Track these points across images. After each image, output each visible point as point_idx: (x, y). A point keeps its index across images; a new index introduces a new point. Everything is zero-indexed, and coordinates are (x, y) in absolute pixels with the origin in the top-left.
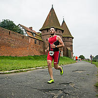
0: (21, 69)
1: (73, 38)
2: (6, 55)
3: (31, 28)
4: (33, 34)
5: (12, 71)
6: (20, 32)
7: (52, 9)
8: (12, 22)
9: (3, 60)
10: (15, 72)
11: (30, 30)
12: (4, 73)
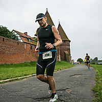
0: (16, 77)
1: (70, 41)
3: (26, 33)
4: (28, 39)
5: (7, 80)
6: (15, 38)
7: (47, 12)
8: (5, 28)
10: (10, 81)
11: (25, 36)
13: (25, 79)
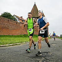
2: (6, 34)
3: (22, 17)
4: (23, 21)
6: (15, 20)
7: (35, 5)
8: (10, 14)
9: (5, 38)
10: (12, 45)
11: (21, 19)
12: (5, 46)
13: (22, 45)
